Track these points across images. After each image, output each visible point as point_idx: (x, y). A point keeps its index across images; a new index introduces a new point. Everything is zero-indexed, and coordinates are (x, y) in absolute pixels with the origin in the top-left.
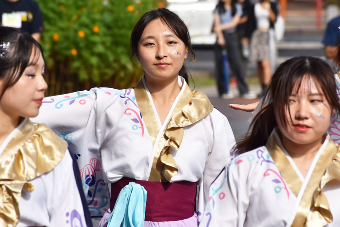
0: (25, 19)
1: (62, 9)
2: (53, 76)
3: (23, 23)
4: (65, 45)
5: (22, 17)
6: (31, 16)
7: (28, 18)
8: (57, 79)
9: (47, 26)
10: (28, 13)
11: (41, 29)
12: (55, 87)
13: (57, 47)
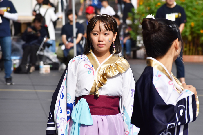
0: (177, 16)
1: (196, 11)
2: (191, 44)
3: (176, 18)
4: (197, 28)
5: (176, 15)
6: (180, 15)
7: (179, 16)
8: (193, 46)
9: (188, 20)
10: (179, 13)
11: (185, 21)
12: (192, 50)
13: (193, 30)
